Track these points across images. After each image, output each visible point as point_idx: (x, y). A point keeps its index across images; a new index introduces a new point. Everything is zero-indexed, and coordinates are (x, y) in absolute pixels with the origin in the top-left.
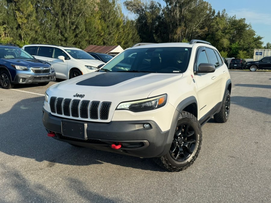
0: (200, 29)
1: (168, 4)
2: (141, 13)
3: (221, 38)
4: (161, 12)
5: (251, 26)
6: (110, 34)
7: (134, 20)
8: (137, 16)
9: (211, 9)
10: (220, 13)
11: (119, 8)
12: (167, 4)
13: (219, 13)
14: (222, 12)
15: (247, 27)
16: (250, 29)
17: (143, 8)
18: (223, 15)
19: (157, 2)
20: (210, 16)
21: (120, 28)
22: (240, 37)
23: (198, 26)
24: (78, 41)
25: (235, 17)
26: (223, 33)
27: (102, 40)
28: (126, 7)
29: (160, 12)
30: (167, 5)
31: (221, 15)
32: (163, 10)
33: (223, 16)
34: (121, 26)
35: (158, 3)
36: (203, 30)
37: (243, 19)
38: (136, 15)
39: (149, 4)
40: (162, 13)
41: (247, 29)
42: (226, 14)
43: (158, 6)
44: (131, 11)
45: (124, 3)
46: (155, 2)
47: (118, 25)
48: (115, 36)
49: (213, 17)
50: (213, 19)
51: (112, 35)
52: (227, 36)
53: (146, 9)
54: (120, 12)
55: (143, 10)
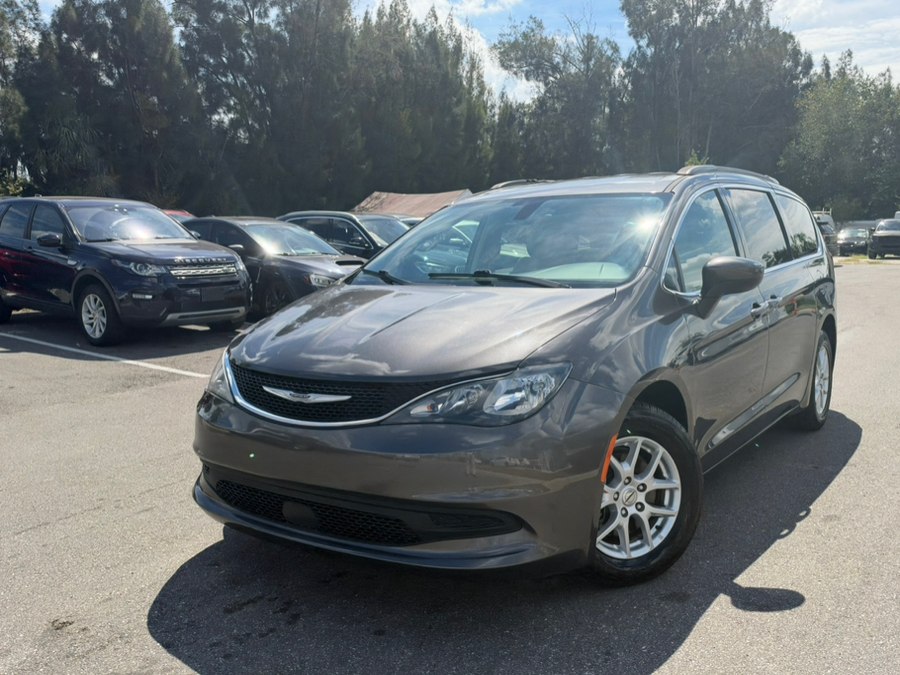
1: (643, 42)
2: (551, 78)
4: (619, 70)
7: (528, 101)
8: (538, 87)
9: (796, 53)
10: (831, 65)
12: (638, 42)
13: (827, 66)
14: (841, 59)
17: (557, 59)
18: (844, 73)
19: (602, 38)
20: (797, 78)
25: (887, 74)
28: (497, 62)
30: (639, 47)
31: (834, 70)
32: (627, 65)
33: (842, 73)
35: (609, 43)
38: (532, 83)
39: (575, 46)
40: (623, 73)
42: (856, 68)
43: (609, 53)
44: (516, 73)
45: (491, 49)
46: (597, 37)
49: (804, 81)
50: (807, 86)
53: (565, 62)
54: (478, 79)
55: (555, 68)
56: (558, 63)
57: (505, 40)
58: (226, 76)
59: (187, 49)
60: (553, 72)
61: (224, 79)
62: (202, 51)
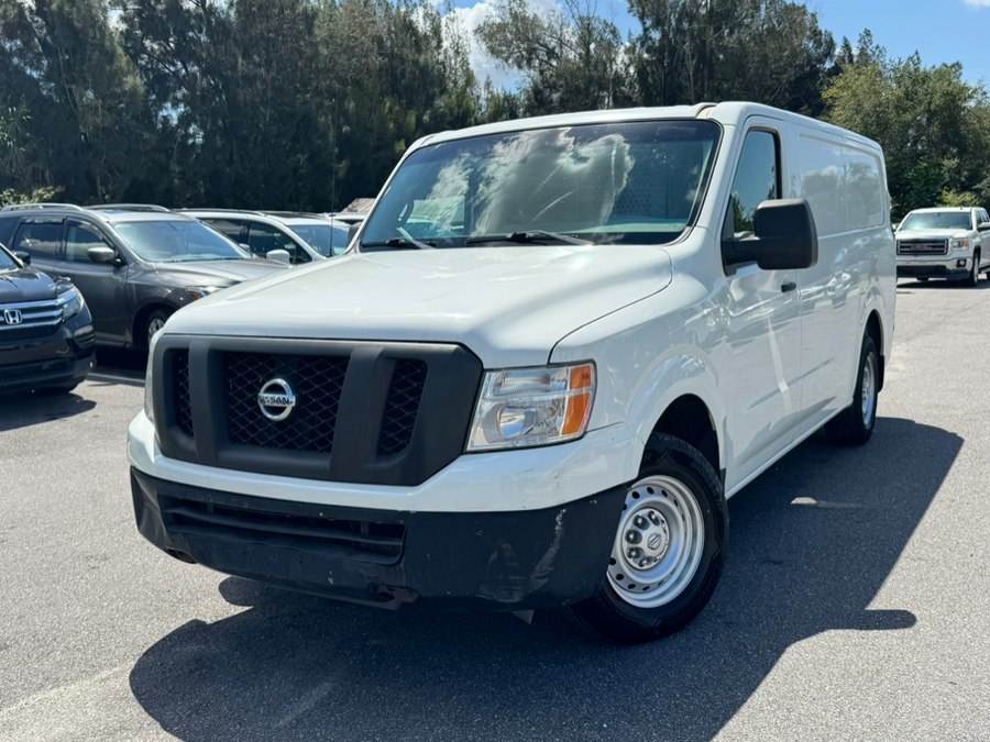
1: (649, 23)
2: (545, 65)
4: (621, 58)
5: (985, 93)
7: (515, 92)
8: (529, 76)
9: (816, 33)
11: (457, 52)
12: (644, 23)
15: (971, 97)
16: (980, 102)
17: (552, 44)
25: (915, 59)
28: (484, 47)
29: (619, 60)
30: (646, 30)
31: (855, 52)
32: (629, 51)
35: (608, 25)
37: (953, 66)
38: (522, 73)
39: (572, 28)
40: (627, 62)
41: (971, 104)
43: (609, 37)
44: (506, 60)
45: (476, 32)
46: (596, 19)
47: (457, 117)
49: (828, 65)
50: (831, 72)
53: (561, 47)
54: (463, 65)
55: (551, 53)
56: (554, 48)
57: (490, 22)
58: (175, 65)
59: (127, 35)
60: (549, 58)
61: (172, 69)
62: (145, 36)
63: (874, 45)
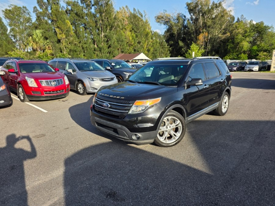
0: (222, 35)
1: (192, 14)
3: (241, 42)
6: (139, 43)
13: (238, 19)
15: (270, 28)
16: (272, 30)
19: (182, 14)
21: (149, 37)
22: (261, 39)
23: (220, 32)
24: (111, 51)
26: (243, 36)
27: (133, 48)
29: (186, 23)
30: (191, 16)
34: (149, 35)
36: (225, 35)
39: (175, 15)
41: (270, 30)
43: (184, 18)
47: (147, 35)
48: (144, 44)
51: (141, 44)
52: (248, 39)
63: (244, 18)
